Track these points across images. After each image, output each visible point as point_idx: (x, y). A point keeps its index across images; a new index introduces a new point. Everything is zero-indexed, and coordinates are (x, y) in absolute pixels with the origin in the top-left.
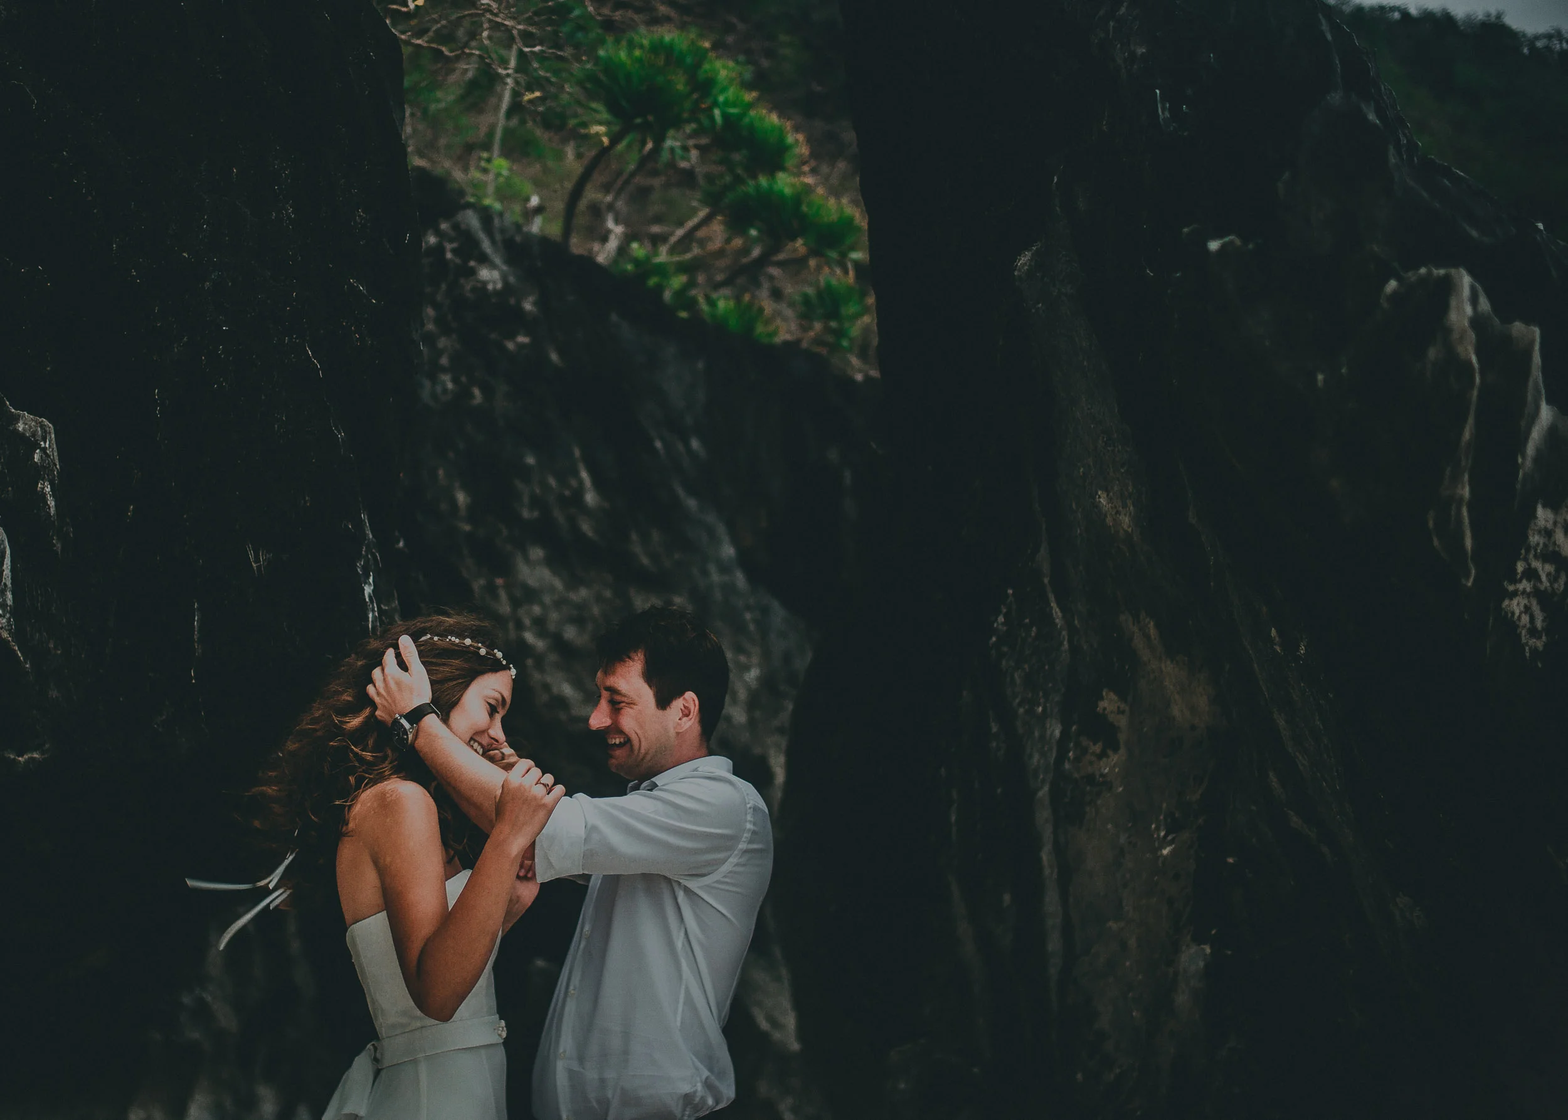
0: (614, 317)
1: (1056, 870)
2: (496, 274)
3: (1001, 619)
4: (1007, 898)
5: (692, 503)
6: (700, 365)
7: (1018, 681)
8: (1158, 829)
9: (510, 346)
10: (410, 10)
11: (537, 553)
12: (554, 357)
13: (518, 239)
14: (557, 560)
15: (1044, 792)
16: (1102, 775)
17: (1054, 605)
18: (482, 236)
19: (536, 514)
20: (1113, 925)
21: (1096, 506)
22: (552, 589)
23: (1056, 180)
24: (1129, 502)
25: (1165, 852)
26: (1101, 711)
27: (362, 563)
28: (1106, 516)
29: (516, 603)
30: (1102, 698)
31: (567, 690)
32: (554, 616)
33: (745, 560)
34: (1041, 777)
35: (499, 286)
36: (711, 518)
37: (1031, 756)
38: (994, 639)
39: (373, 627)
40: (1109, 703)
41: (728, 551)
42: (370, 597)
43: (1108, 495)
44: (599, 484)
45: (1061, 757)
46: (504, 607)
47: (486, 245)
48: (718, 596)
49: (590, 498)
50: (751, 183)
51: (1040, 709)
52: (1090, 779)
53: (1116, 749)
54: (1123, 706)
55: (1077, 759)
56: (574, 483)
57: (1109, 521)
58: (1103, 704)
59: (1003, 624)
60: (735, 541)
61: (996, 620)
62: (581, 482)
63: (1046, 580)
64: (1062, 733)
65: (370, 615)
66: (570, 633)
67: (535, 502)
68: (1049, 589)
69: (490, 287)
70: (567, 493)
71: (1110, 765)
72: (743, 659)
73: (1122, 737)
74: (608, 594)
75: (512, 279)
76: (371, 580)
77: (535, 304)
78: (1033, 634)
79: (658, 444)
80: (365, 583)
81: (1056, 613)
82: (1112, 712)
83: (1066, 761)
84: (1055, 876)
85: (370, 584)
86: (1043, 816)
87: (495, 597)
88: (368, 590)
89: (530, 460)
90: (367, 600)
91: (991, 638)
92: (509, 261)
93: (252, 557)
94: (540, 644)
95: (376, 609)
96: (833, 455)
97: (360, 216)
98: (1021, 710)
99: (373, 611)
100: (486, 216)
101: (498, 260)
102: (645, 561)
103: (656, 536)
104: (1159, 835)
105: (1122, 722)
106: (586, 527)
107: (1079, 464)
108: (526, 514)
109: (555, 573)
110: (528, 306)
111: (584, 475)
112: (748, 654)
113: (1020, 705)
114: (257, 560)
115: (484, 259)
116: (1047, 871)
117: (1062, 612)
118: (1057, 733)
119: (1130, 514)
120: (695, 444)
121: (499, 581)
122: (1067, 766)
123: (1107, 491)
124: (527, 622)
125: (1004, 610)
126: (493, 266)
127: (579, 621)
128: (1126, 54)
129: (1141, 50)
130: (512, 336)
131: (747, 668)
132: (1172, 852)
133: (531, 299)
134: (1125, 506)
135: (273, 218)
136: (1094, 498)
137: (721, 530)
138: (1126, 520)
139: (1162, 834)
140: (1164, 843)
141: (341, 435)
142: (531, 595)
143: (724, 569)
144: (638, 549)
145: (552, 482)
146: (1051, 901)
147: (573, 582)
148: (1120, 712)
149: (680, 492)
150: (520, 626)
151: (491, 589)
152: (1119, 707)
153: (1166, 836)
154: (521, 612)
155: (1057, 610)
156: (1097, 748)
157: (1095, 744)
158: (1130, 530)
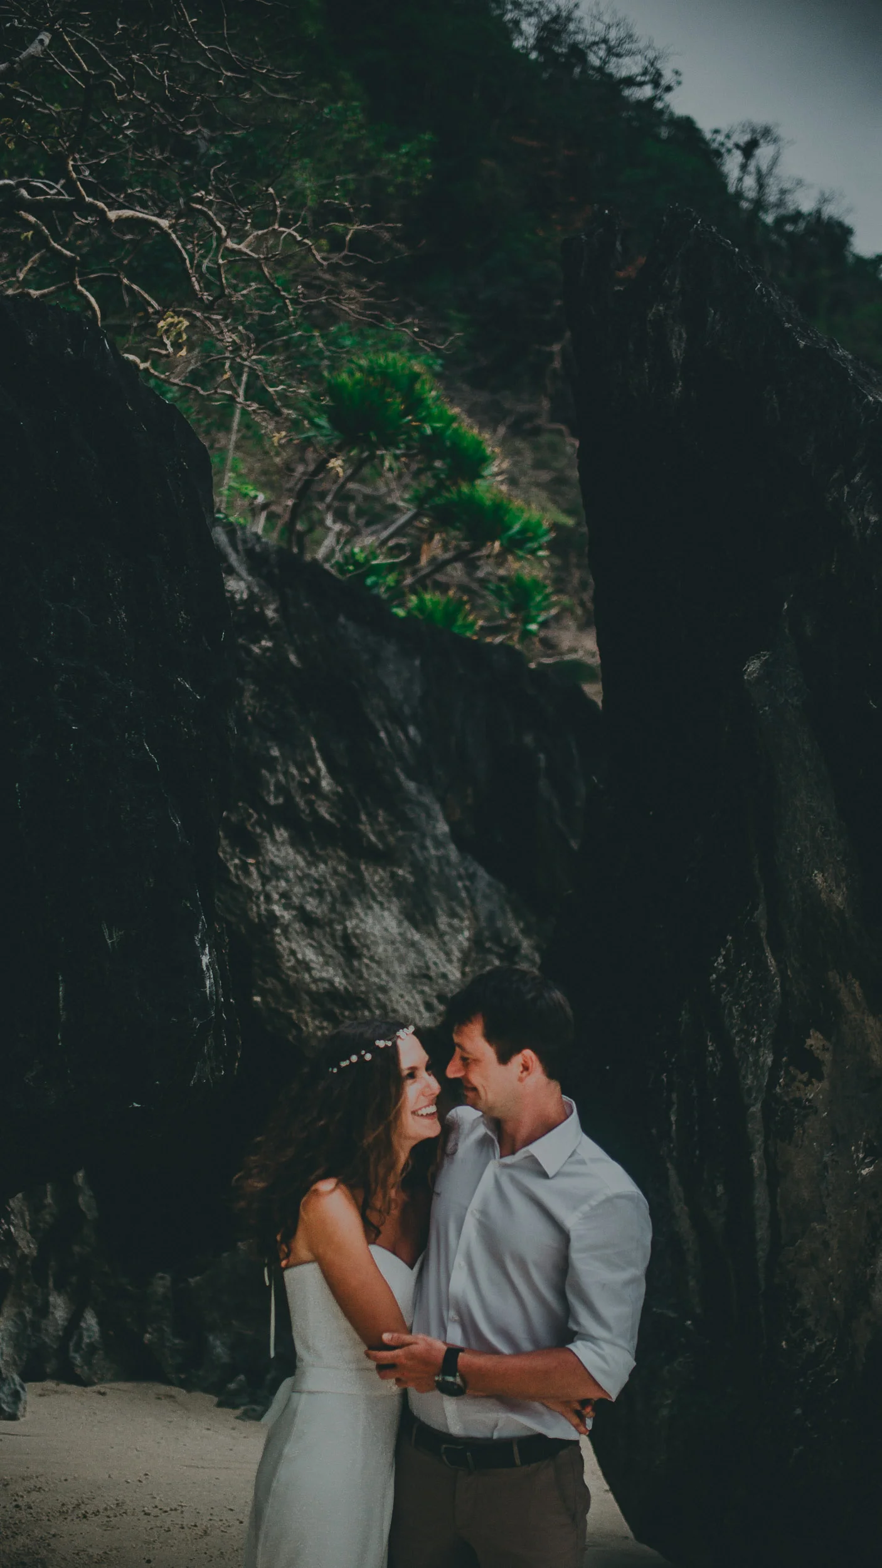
0: (342, 619)
1: (765, 1171)
2: (242, 584)
3: (720, 960)
4: (720, 1189)
5: (411, 786)
6: (417, 663)
7: (736, 1014)
8: (857, 1151)
9: (256, 650)
10: (169, 353)
11: (282, 834)
12: (293, 658)
13: (258, 548)
14: (299, 840)
15: (756, 1109)
16: (807, 1100)
17: (768, 954)
18: (229, 550)
19: (281, 800)
20: (817, 1226)
21: (812, 882)
22: (296, 867)
23: (786, 607)
24: (843, 885)
25: (864, 1172)
26: (808, 1048)
27: (200, 937)
28: (820, 892)
29: (265, 880)
30: (809, 1036)
31: (310, 955)
32: (297, 889)
33: (457, 836)
34: (754, 1095)
35: (245, 596)
36: (427, 799)
37: (745, 1077)
38: (714, 976)
39: (210, 992)
40: (815, 1041)
41: (443, 828)
42: (207, 966)
43: (823, 876)
44: (333, 770)
45: (773, 1082)
46: (256, 884)
47: (233, 559)
48: (435, 867)
49: (326, 784)
50: (454, 489)
51: (754, 1039)
52: (798, 1102)
53: (820, 1078)
54: (827, 1044)
55: (787, 1085)
56: (312, 771)
57: (823, 896)
58: (809, 1042)
59: (723, 964)
60: (448, 820)
61: (717, 960)
62: (318, 770)
63: (763, 934)
64: (774, 1061)
65: (208, 982)
66: (311, 904)
67: (280, 790)
68: (764, 941)
69: (237, 596)
70: (307, 780)
71: (815, 1092)
72: (456, 922)
73: (826, 1070)
74: (342, 868)
75: (256, 590)
76: (207, 951)
77: (276, 611)
78: (750, 976)
79: (382, 735)
80: (203, 954)
81: (771, 962)
82: (818, 1049)
83: (778, 1085)
84: (765, 1177)
85: (206, 954)
86: (755, 1128)
87: (248, 874)
88: (205, 960)
89: (275, 752)
90: (205, 969)
91: (711, 975)
92: (251, 571)
93: (106, 934)
94: (287, 916)
95: (212, 976)
96: (528, 739)
97: (182, 617)
98: (738, 1039)
99: (210, 978)
100: (231, 530)
101: (244, 574)
102: (373, 838)
103: (381, 815)
104: (858, 1156)
105: (827, 1057)
106: (324, 812)
107: (797, 844)
108: (272, 801)
109: (298, 852)
110: (270, 613)
111: (320, 763)
112: (462, 919)
113: (737, 1033)
114: (111, 937)
115: (231, 571)
116: (757, 1172)
117: (775, 961)
118: (769, 1060)
119: (843, 894)
120: (412, 731)
121: (251, 861)
122: (778, 1090)
123: (822, 871)
124: (276, 897)
125: (724, 953)
126: (241, 579)
127: (319, 894)
128: (860, 519)
129: (873, 519)
130: (257, 641)
131: (459, 931)
132: (871, 1174)
133: (272, 607)
134: (838, 886)
135: (110, 623)
136: (811, 876)
137: (436, 808)
138: (839, 899)
139: (861, 1156)
140: (862, 1164)
141: (178, 824)
142: (278, 872)
143: (438, 844)
144: (366, 828)
145: (294, 771)
146: (760, 1196)
147: (314, 859)
148: (825, 1049)
149: (402, 777)
150: (268, 899)
151: (244, 867)
152: (823, 1045)
153: (864, 1158)
154: (268, 888)
155: (772, 960)
156: (804, 1077)
157: (802, 1073)
158: (842, 907)
